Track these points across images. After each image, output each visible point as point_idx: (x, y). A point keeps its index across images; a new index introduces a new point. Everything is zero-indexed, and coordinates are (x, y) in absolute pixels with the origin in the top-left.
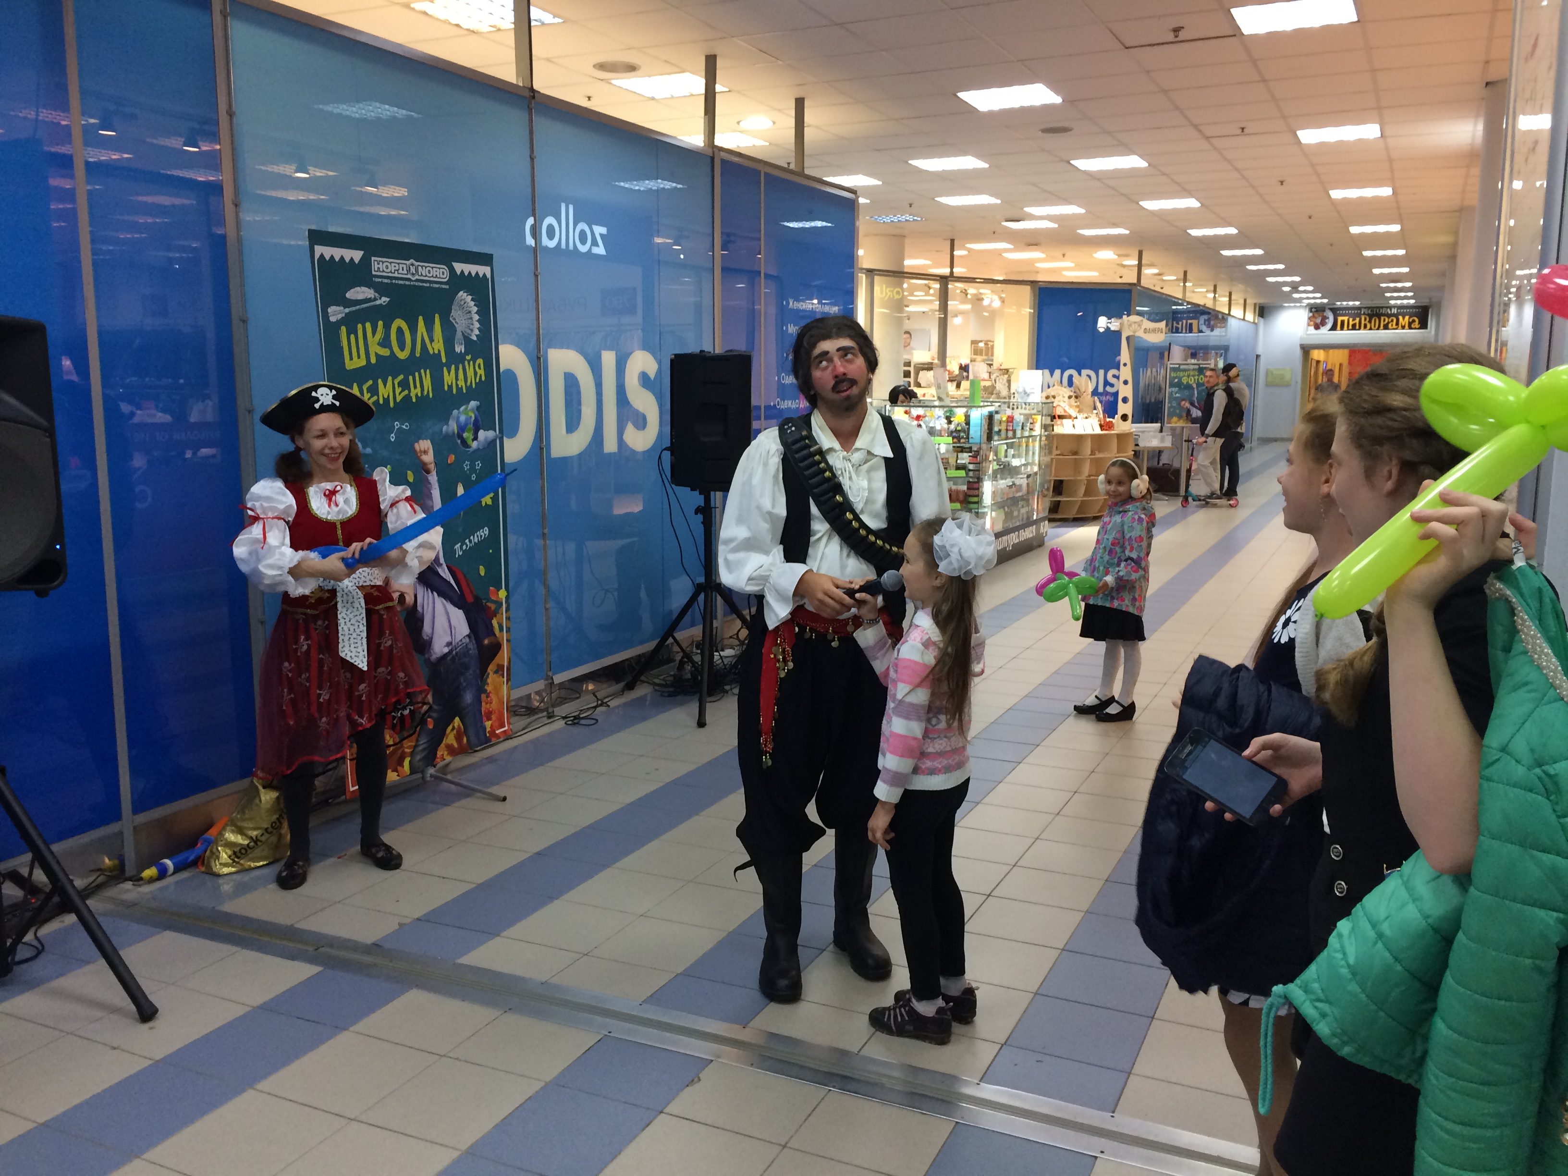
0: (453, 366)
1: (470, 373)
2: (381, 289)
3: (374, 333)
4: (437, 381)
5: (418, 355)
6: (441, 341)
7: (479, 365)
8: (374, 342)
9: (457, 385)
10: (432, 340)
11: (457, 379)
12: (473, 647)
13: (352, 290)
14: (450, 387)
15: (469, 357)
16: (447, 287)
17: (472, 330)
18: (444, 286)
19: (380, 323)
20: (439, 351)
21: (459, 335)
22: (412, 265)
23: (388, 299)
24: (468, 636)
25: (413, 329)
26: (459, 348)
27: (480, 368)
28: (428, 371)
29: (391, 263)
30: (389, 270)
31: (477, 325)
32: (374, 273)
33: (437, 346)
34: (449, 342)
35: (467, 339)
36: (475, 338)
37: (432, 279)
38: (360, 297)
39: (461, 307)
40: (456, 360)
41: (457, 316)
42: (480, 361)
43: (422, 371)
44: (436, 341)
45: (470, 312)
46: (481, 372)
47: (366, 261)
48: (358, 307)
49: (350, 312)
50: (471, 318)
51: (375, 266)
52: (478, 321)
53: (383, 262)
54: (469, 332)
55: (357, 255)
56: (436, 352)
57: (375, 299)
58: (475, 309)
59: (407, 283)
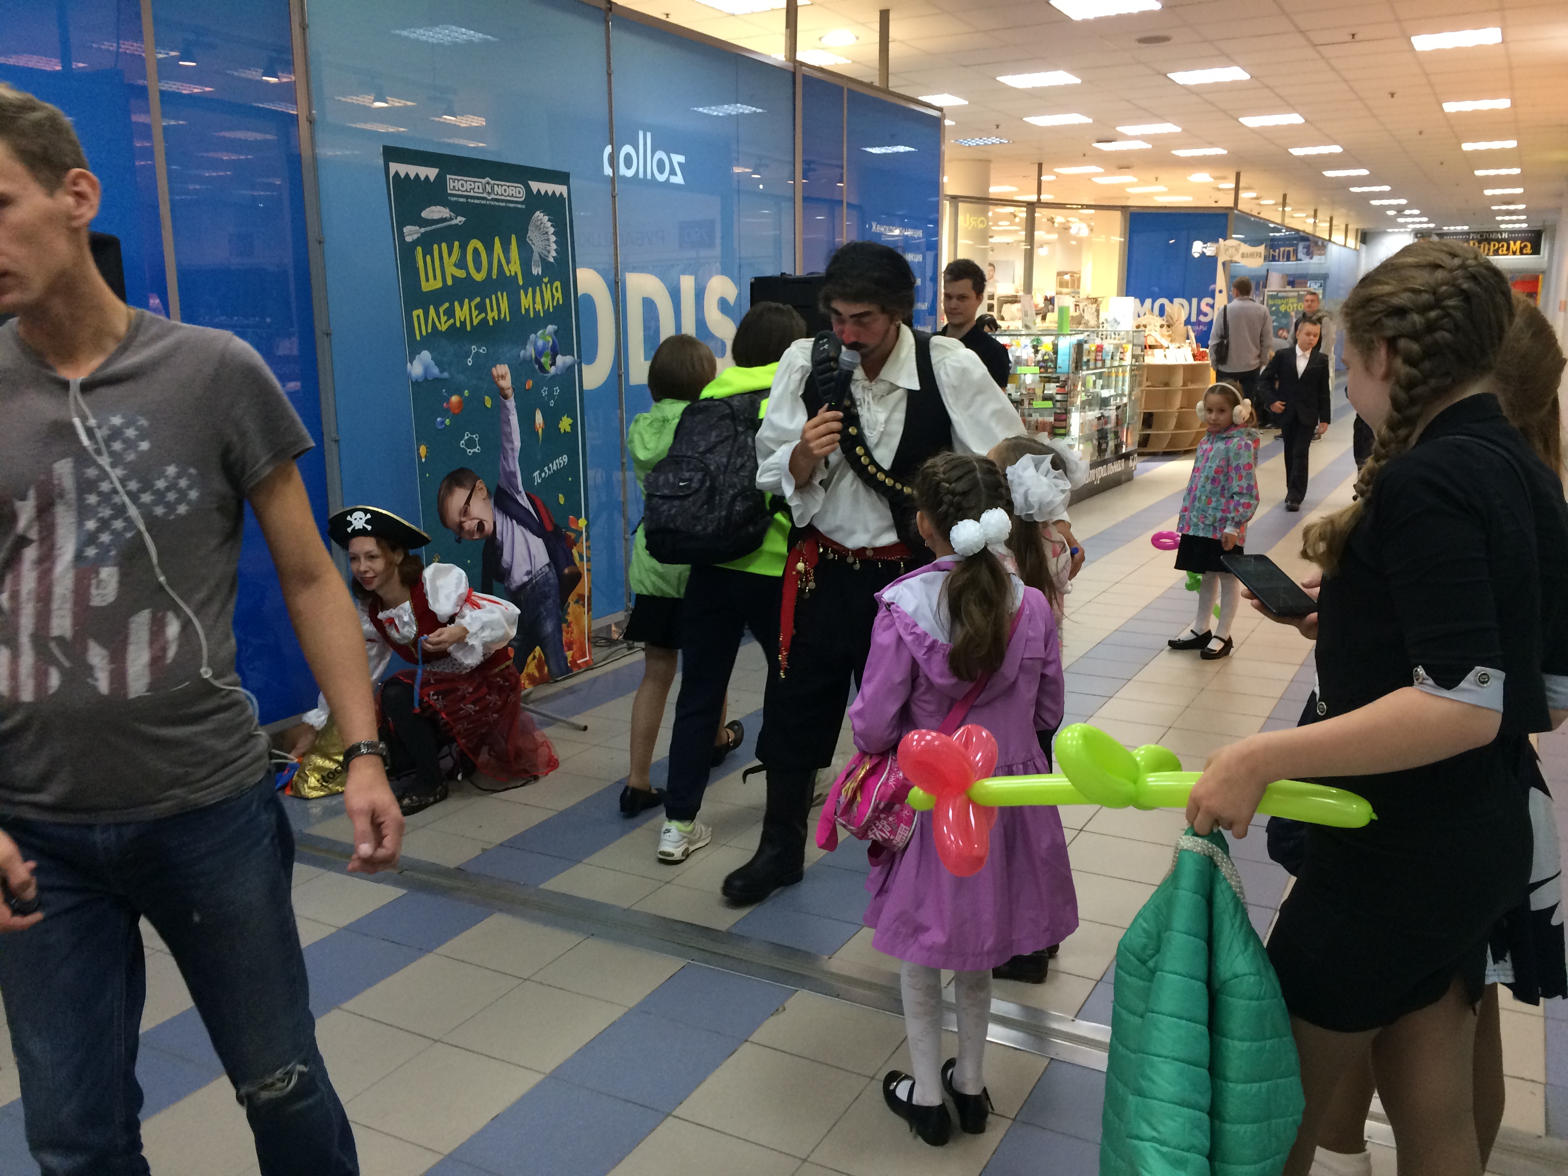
0: (530, 289)
1: (548, 296)
2: (457, 208)
3: (450, 254)
4: (515, 304)
5: (494, 277)
6: (518, 263)
7: (557, 288)
8: (450, 262)
9: (534, 308)
10: (508, 262)
11: (534, 303)
12: (552, 575)
13: (428, 210)
14: (527, 310)
15: (546, 280)
16: (524, 207)
17: (549, 252)
18: (520, 206)
19: (456, 244)
20: (516, 273)
21: (536, 257)
22: (488, 183)
23: (463, 219)
24: (548, 565)
25: (490, 249)
26: (536, 270)
27: (557, 291)
28: (505, 294)
29: (466, 181)
30: (464, 189)
31: (554, 246)
32: (449, 191)
33: (514, 268)
34: (526, 264)
35: (544, 261)
36: (552, 260)
37: (508, 198)
38: (436, 216)
39: (538, 228)
40: (532, 282)
41: (533, 235)
42: (557, 284)
43: (499, 294)
44: (513, 262)
45: (547, 233)
46: (559, 295)
47: (441, 180)
48: (433, 227)
49: (426, 232)
50: (548, 240)
51: (450, 184)
52: (555, 242)
53: (458, 180)
54: (546, 253)
55: (432, 173)
56: (513, 274)
57: (451, 219)
58: (552, 230)
59: (483, 202)
